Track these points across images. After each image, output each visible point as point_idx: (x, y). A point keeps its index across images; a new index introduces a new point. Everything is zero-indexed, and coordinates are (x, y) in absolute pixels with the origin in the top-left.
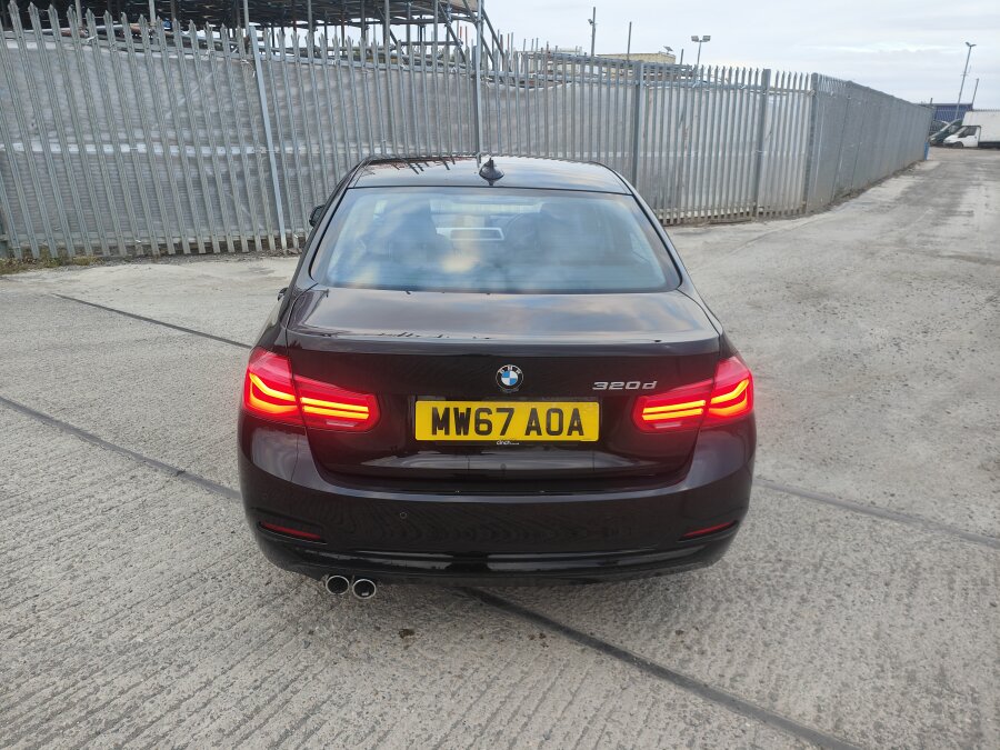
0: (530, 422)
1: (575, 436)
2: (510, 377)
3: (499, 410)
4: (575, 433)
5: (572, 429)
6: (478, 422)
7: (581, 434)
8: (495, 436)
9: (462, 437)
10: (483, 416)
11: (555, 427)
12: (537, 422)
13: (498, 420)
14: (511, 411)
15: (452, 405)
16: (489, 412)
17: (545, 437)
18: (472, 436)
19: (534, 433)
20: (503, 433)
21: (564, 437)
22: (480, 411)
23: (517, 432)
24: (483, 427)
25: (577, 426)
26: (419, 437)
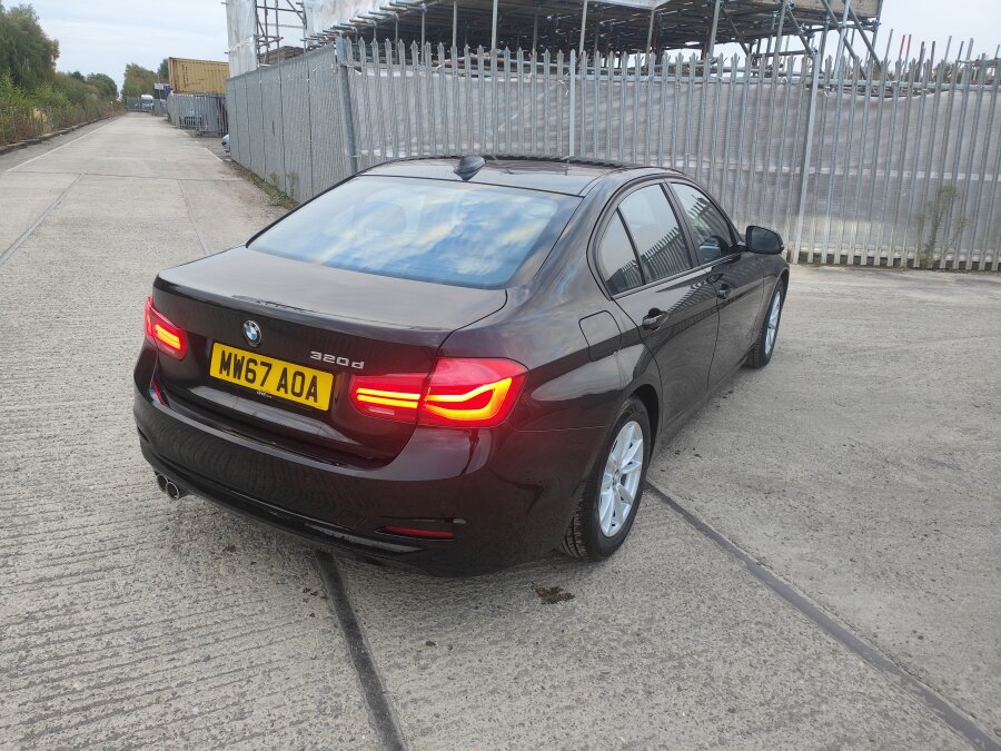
0: (281, 380)
1: (310, 402)
2: (252, 332)
3: (263, 364)
4: (311, 398)
5: (309, 394)
6: (248, 370)
7: (316, 401)
8: (256, 386)
9: (236, 381)
10: (252, 366)
11: (297, 390)
12: (286, 381)
13: (261, 371)
14: (269, 366)
15: (234, 351)
16: (255, 362)
17: (290, 396)
18: (242, 382)
19: (282, 390)
20: (262, 384)
21: (302, 400)
22: (251, 360)
23: (271, 387)
24: (250, 376)
25: (313, 394)
26: (212, 374)
